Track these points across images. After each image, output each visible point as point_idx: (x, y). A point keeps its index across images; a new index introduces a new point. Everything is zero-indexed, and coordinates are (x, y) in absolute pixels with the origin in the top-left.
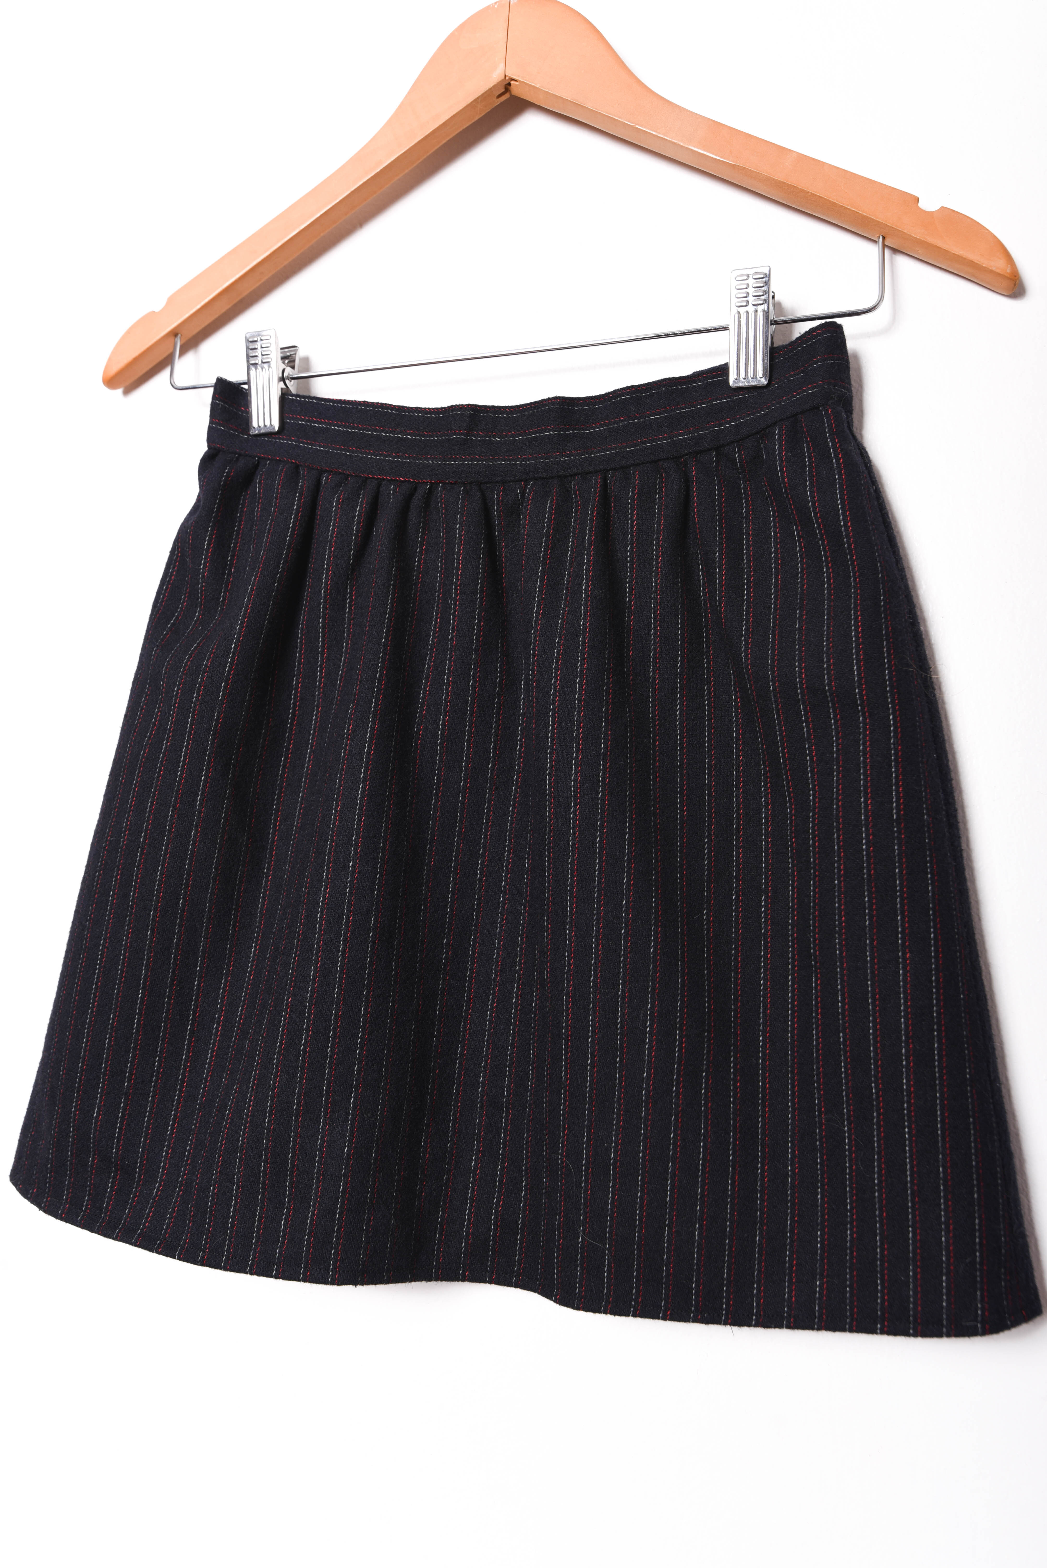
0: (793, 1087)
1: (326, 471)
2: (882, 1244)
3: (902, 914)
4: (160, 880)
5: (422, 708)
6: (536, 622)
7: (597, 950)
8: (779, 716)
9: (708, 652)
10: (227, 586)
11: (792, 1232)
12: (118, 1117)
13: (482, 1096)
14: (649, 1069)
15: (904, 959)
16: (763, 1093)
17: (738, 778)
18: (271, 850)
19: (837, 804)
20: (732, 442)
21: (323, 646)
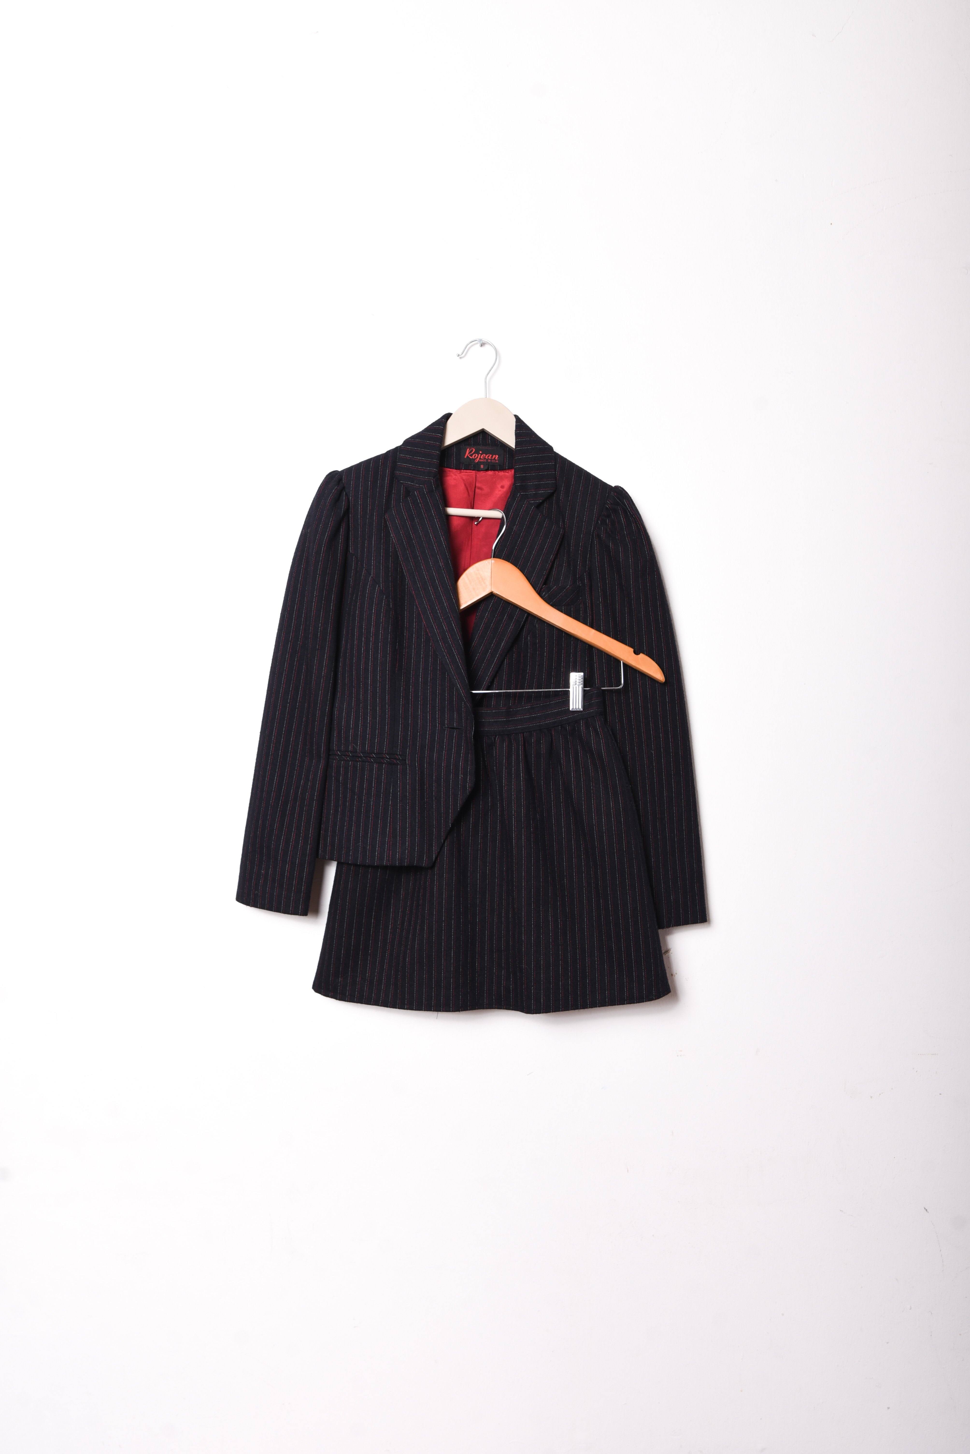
0: (596, 934)
2: (626, 978)
3: (628, 879)
6: (505, 787)
11: (598, 978)
16: (587, 936)
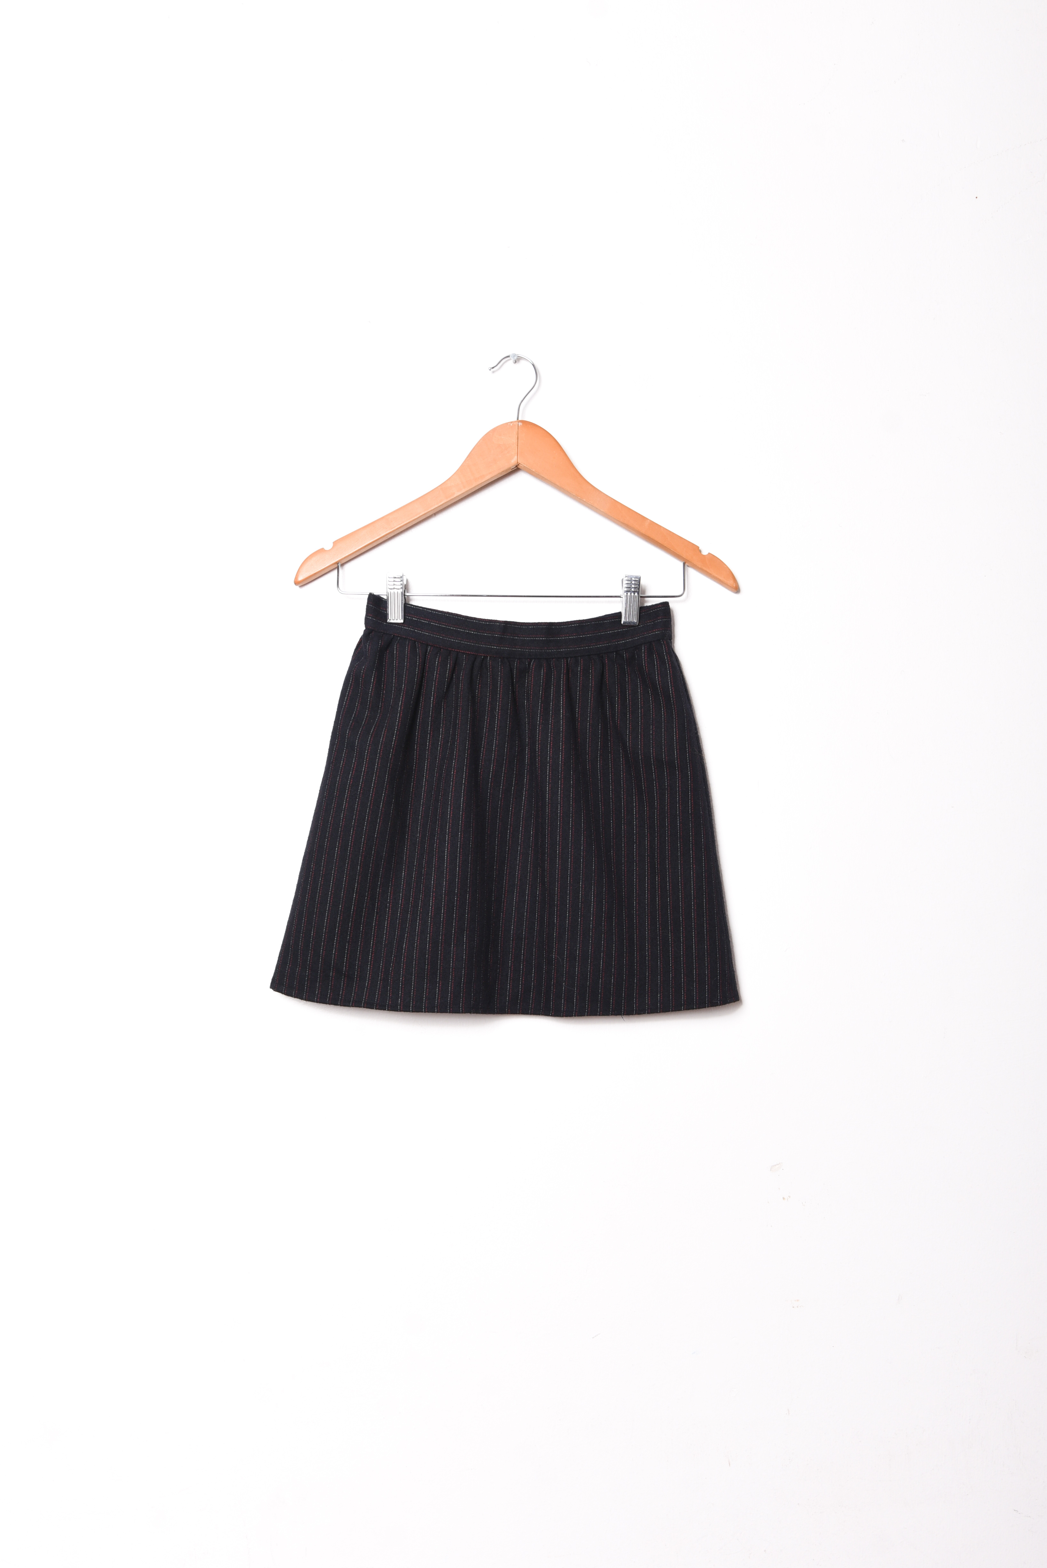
0: (648, 921)
1: (430, 645)
4: (363, 843)
5: (482, 761)
7: (571, 868)
8: (643, 770)
9: (610, 739)
10: (382, 700)
11: (648, 977)
12: (345, 953)
13: (513, 935)
14: (593, 916)
15: (693, 868)
17: (624, 795)
18: (409, 827)
19: (667, 807)
20: (623, 650)
21: (430, 731)
